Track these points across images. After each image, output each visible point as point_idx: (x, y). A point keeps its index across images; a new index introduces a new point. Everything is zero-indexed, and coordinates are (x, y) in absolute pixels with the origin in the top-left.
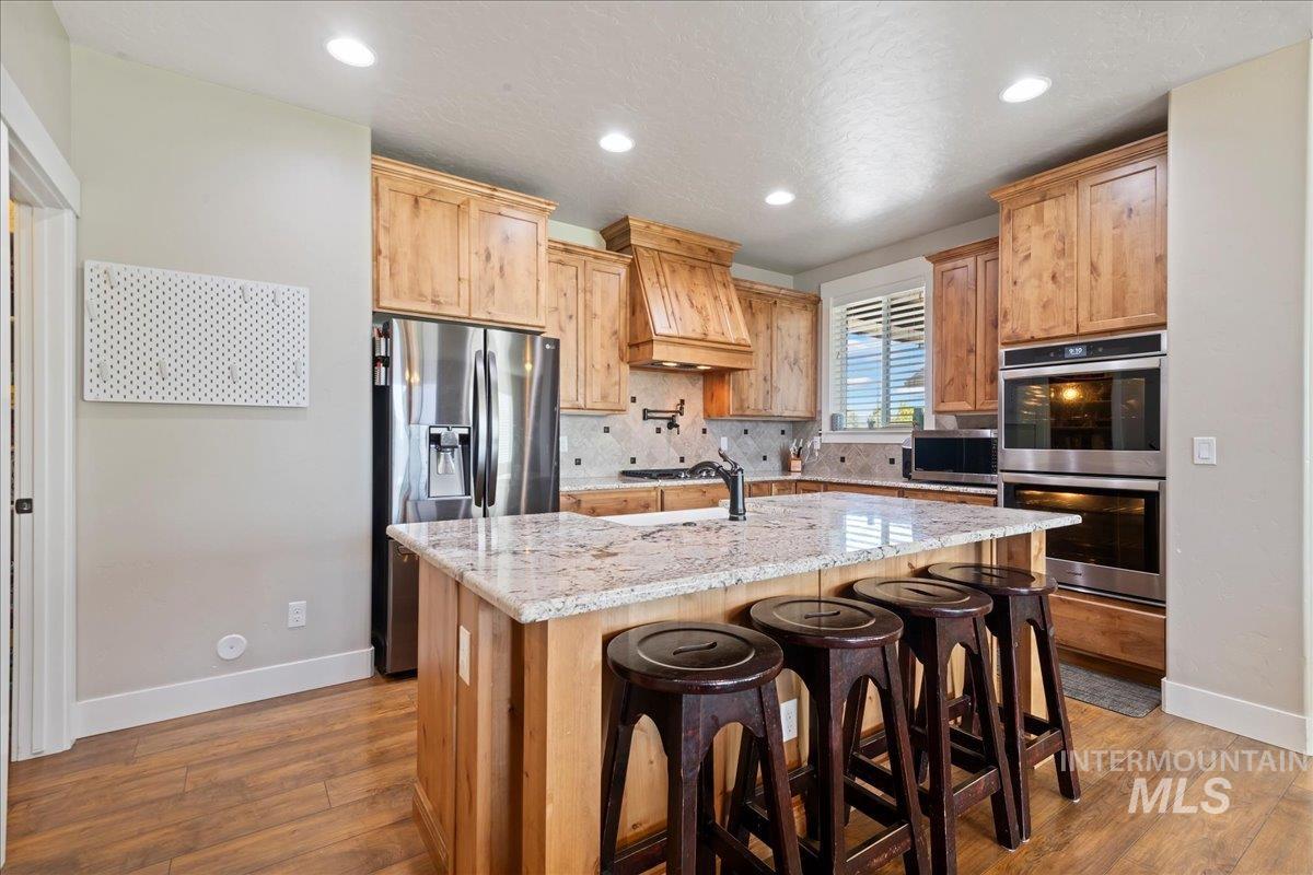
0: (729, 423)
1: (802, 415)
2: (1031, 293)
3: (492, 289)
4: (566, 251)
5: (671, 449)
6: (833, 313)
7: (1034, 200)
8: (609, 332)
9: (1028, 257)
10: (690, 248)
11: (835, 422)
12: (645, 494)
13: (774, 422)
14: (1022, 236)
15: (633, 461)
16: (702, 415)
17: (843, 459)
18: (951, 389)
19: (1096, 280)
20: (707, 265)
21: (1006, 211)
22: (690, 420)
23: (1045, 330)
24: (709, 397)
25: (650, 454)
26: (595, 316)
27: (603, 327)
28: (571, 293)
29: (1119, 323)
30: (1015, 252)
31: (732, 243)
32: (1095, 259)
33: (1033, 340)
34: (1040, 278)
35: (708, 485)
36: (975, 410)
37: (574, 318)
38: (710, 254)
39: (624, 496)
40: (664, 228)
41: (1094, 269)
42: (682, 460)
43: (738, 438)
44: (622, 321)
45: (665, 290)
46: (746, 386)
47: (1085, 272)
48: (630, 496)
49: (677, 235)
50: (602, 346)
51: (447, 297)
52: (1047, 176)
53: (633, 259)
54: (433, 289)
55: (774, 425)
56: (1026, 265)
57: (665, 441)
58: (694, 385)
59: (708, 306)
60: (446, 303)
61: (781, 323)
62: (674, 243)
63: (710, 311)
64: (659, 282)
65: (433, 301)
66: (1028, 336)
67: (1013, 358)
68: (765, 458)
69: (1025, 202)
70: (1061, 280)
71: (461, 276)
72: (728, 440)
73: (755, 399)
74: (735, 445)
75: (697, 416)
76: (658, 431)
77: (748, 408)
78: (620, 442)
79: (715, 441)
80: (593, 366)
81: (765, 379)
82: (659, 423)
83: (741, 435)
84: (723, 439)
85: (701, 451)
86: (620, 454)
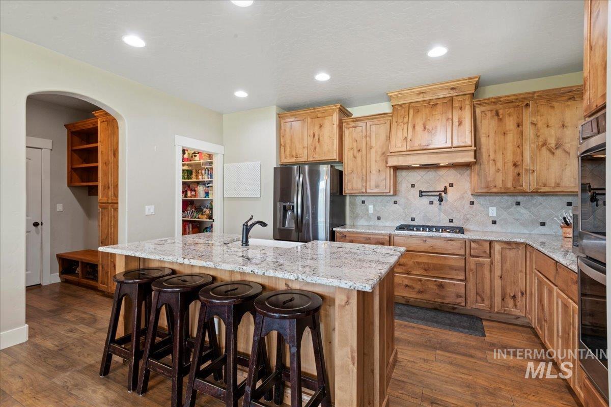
0: (498, 198)
3: (315, 148)
8: (380, 153)
16: (470, 192)
22: (460, 196)
25: (425, 216)
27: (376, 152)
28: (359, 139)
38: (452, 91)
42: (451, 221)
43: (509, 207)
50: (376, 162)
51: (300, 155)
54: (296, 152)
55: (556, 198)
57: (437, 209)
62: (422, 95)
65: (296, 158)
68: (543, 224)
71: (304, 146)
72: (497, 209)
73: (503, 180)
74: (505, 213)
75: (464, 193)
76: (431, 203)
77: (495, 187)
78: (404, 209)
79: (483, 210)
80: (371, 172)
81: (515, 165)
82: (432, 198)
83: (512, 206)
84: (491, 209)
85: (468, 216)
86: (404, 215)
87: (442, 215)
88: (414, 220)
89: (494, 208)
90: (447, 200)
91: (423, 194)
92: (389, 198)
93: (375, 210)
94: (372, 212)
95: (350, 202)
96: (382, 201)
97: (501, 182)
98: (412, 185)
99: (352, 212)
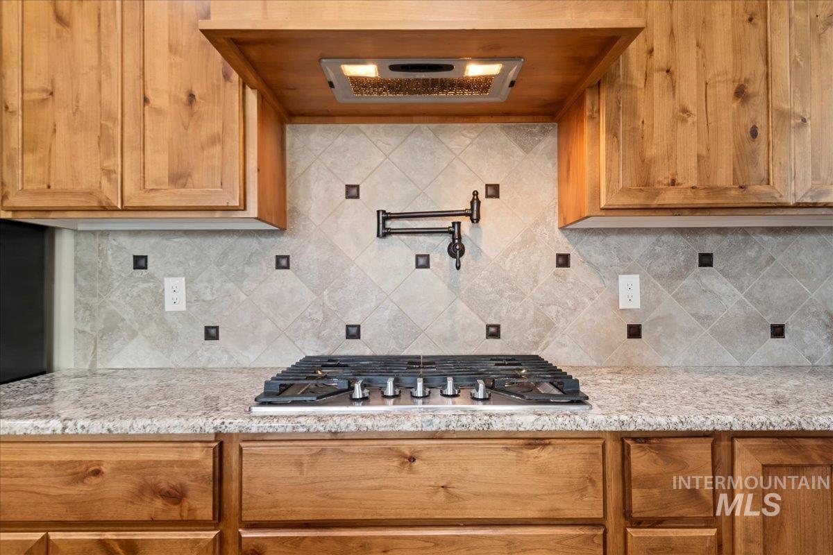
0: (647, 239)
15: (354, 332)
16: (555, 220)
25: (399, 318)
42: (493, 333)
43: (678, 275)
57: (442, 286)
58: (529, 147)
72: (644, 282)
73: (699, 157)
74: (668, 297)
75: (537, 224)
76: (423, 262)
77: (673, 183)
78: (317, 291)
79: (599, 284)
80: (146, 100)
81: (741, 93)
82: (425, 244)
83: (688, 268)
84: (623, 279)
85: (552, 311)
86: (320, 317)
87: (461, 306)
88: (357, 336)
89: (635, 280)
90: (478, 251)
91: (391, 224)
92: (253, 244)
93: (193, 297)
94: (182, 307)
95: (79, 264)
96: (225, 254)
97: (693, 163)
98: (349, 187)
99: (87, 307)
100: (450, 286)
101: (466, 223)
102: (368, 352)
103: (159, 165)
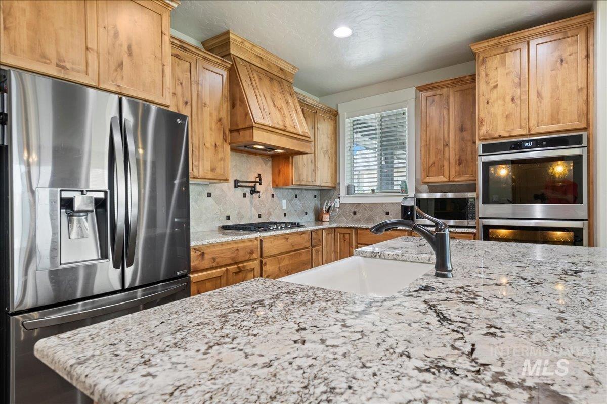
0: (287, 191)
1: (328, 185)
2: (497, 108)
3: (121, 65)
4: (182, 48)
5: (253, 208)
6: (346, 122)
7: (499, 52)
8: (215, 118)
9: (496, 87)
10: (269, 65)
11: (350, 190)
12: (250, 244)
13: (310, 190)
14: (492, 73)
15: (228, 218)
16: (271, 185)
17: (355, 213)
18: (434, 169)
19: (541, 102)
20: (279, 79)
21: (481, 58)
22: (265, 188)
23: (509, 132)
24: (276, 173)
25: (239, 213)
26: (205, 105)
27: (211, 114)
28: (186, 83)
29: (555, 127)
30: (487, 83)
31: (294, 67)
32: (540, 88)
33: (500, 137)
34: (504, 99)
35: (288, 234)
36: (449, 181)
37: (189, 104)
38: (281, 72)
39: (236, 246)
40: (253, 46)
41: (539, 95)
42: (260, 216)
43: (292, 200)
44: (225, 111)
45: (257, 91)
46: (302, 166)
47: (533, 96)
48: (240, 245)
49: (262, 54)
50: (211, 129)
51: (73, 63)
52: (509, 37)
53: (232, 65)
54: (58, 52)
55: (310, 192)
56: (495, 91)
57: (249, 203)
58: (266, 164)
59: (284, 107)
60: (73, 69)
61: (319, 126)
62: (259, 59)
63: (286, 112)
64: (252, 84)
65: (57, 65)
66: (497, 135)
67: (487, 149)
68: (306, 213)
69: (495, 52)
70: (518, 101)
71: (89, 46)
72: (286, 202)
74: (290, 206)
75: (268, 186)
76: (244, 195)
77: (303, 180)
78: (218, 205)
79: (279, 202)
82: (245, 190)
83: (293, 198)
84: (283, 201)
85: (271, 210)
86: (219, 213)
87: (254, 210)
91: (238, 184)
97: (306, 176)
100: (251, 203)
101: (258, 184)
102: (232, 224)
103: (208, 165)
